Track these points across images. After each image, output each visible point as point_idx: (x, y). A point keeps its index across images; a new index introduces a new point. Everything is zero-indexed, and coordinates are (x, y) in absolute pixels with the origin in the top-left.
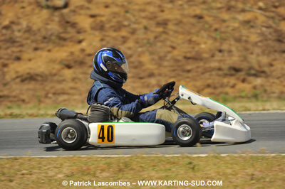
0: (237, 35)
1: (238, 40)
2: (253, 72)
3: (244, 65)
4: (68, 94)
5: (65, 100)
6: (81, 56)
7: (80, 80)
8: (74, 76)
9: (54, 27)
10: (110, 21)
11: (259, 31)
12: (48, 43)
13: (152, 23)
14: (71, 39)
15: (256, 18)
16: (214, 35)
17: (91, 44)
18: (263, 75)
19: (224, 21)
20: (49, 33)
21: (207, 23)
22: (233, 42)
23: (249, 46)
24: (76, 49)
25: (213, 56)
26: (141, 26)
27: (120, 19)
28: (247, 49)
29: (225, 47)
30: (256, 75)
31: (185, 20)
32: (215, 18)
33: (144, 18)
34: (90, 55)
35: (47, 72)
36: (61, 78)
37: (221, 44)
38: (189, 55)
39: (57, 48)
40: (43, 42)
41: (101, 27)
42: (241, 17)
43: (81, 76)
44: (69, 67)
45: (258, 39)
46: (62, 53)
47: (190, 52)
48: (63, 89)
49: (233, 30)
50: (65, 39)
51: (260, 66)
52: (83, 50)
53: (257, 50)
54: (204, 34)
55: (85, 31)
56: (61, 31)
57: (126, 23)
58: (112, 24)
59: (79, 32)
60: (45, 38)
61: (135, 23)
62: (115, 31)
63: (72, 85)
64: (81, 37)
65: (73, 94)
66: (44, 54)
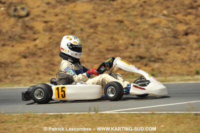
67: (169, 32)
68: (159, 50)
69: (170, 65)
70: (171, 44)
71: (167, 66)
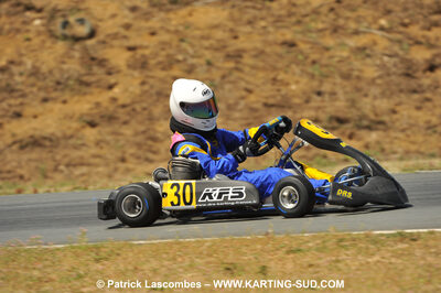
0: (345, 69)
1: (346, 77)
2: (365, 123)
3: (352, 114)
4: (89, 165)
5: (83, 175)
6: (111, 108)
7: (108, 143)
8: (99, 137)
9: (74, 67)
10: (156, 55)
11: (378, 62)
12: (62, 90)
13: (220, 55)
14: (98, 84)
15: (375, 43)
16: (310, 70)
17: (126, 90)
18: (381, 127)
19: (327, 49)
20: (66, 76)
21: (301, 52)
22: (338, 80)
23: (362, 84)
24: (104, 97)
25: (307, 101)
26: (202, 61)
27: (171, 52)
28: (358, 90)
29: (326, 87)
30: (369, 128)
31: (268, 50)
32: (314, 44)
33: (207, 48)
34: (124, 106)
35: (59, 134)
36: (79, 142)
37: (321, 82)
38: (271, 101)
39: (76, 98)
40: (56, 90)
41: (143, 65)
42: (353, 42)
43: (109, 138)
44: (92, 125)
45: (376, 74)
46: (82, 105)
47: (273, 97)
48: (82, 158)
49: (340, 61)
50: (88, 84)
51: (376, 115)
52: (114, 100)
53: (375, 91)
54: (296, 69)
55: (119, 72)
56: (83, 71)
57: (180, 57)
58: (160, 59)
59: (109, 74)
60: (58, 83)
61: (193, 57)
62: (163, 69)
63: (94, 151)
64: (112, 80)
65: (97, 165)
66: (57, 107)
67: (395, 65)
68: (377, 103)
69: (401, 135)
70: (401, 91)
71: (396, 138)
